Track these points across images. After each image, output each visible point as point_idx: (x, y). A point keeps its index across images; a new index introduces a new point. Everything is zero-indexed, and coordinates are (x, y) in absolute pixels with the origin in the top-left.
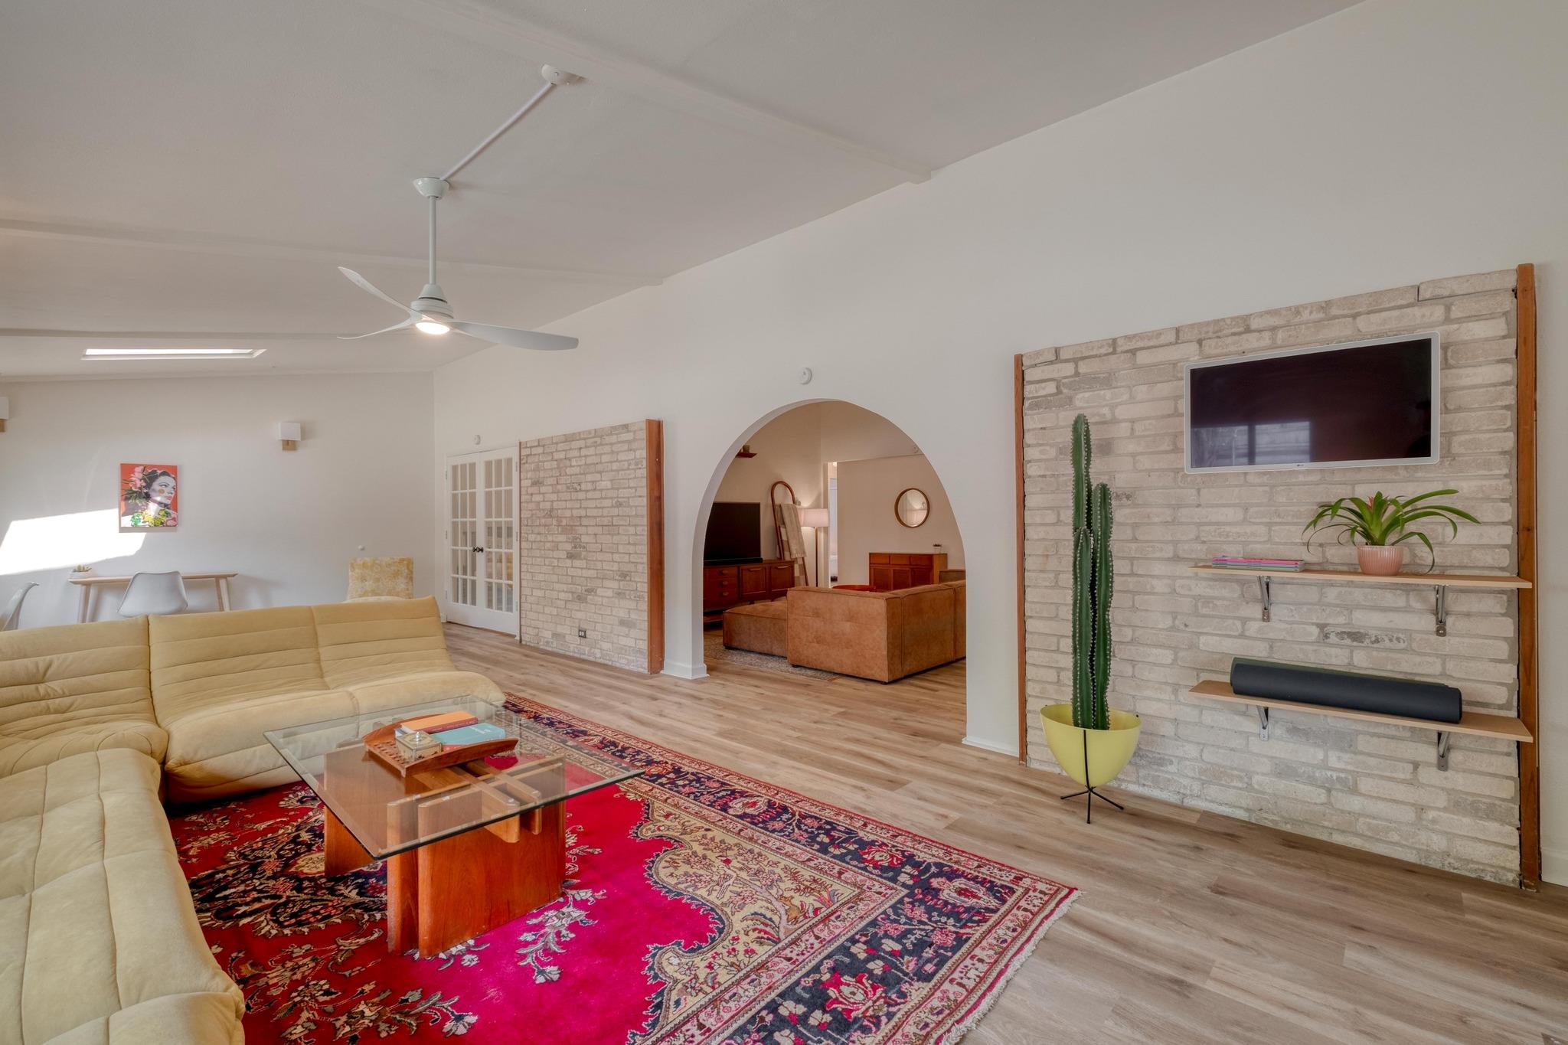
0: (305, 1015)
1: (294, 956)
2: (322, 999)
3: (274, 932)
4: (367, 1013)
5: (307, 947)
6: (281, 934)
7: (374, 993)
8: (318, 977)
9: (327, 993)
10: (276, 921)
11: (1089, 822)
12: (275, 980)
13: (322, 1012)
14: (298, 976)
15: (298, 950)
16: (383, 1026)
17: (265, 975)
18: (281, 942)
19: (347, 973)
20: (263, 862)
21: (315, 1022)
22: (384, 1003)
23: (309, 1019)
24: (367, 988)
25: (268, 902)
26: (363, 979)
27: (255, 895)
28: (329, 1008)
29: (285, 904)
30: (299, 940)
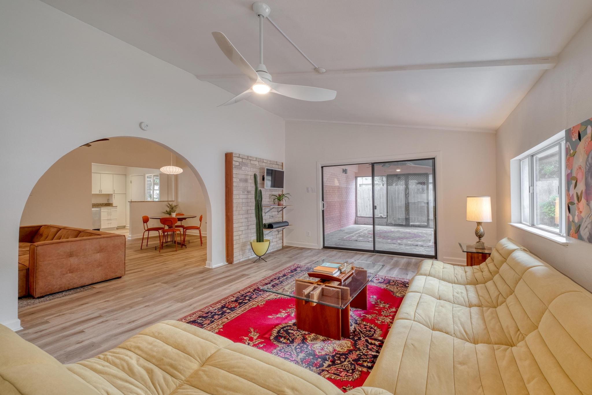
0: (390, 311)
1: (381, 322)
2: (385, 312)
3: (378, 330)
4: (382, 305)
5: (376, 322)
6: (378, 328)
7: (377, 307)
8: (382, 315)
9: (383, 312)
10: (375, 333)
11: (266, 262)
12: (389, 319)
13: (388, 310)
14: (385, 317)
15: (379, 322)
16: (382, 303)
17: (389, 322)
18: (379, 326)
19: (377, 312)
20: (353, 360)
21: (390, 309)
22: (378, 305)
23: (390, 310)
24: (377, 308)
25: (370, 341)
26: (377, 310)
27: (370, 346)
28: (386, 309)
29: (368, 336)
30: (376, 325)
